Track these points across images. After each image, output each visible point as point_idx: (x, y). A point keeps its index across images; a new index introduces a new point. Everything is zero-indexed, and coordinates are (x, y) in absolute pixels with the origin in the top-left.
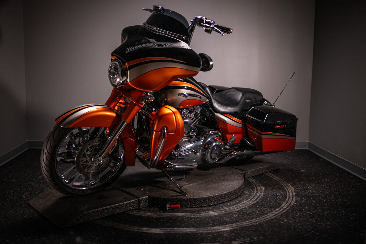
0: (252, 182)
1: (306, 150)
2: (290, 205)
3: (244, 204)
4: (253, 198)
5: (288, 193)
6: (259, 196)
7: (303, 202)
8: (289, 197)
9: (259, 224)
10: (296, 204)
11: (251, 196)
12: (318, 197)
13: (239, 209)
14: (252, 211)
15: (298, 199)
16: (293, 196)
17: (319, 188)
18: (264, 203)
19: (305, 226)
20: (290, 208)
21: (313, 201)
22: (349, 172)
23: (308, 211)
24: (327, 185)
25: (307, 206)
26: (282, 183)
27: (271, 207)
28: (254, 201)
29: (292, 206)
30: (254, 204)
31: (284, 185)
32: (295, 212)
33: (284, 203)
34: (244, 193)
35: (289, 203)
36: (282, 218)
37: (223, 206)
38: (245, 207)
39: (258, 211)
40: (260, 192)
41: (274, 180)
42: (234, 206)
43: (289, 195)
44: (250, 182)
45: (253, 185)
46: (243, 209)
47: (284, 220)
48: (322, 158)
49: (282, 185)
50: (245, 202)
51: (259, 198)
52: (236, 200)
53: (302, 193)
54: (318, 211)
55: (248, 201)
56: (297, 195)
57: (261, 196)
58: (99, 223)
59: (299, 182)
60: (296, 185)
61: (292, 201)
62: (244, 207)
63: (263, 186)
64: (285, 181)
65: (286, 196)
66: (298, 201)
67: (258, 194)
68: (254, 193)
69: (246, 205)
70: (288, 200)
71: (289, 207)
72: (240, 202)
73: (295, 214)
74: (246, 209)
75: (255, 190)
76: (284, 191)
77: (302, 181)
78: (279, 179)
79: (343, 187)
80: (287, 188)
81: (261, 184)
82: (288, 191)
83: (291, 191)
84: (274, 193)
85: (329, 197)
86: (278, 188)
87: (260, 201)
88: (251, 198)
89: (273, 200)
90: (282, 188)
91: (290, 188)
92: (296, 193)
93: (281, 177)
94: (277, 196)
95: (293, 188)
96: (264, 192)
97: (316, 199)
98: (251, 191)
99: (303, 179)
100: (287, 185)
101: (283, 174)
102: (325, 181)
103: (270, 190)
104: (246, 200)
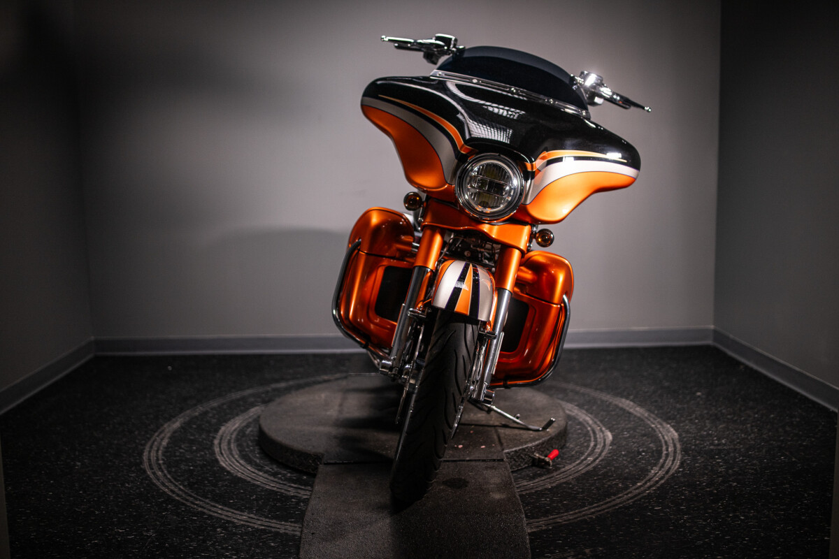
0: (585, 421)
1: (708, 348)
2: (667, 472)
3: (565, 472)
4: (585, 459)
5: (664, 444)
6: (600, 455)
7: (698, 467)
8: (667, 455)
9: (597, 517)
10: (682, 471)
11: (583, 454)
12: (732, 455)
13: (554, 485)
14: (582, 489)
15: (687, 459)
16: (675, 452)
17: (735, 433)
18: (610, 470)
19: (701, 522)
20: (667, 480)
21: (720, 462)
22: (802, 396)
23: (707, 486)
24: (752, 426)
25: (707, 474)
26: (652, 422)
27: (626, 479)
28: (589, 465)
29: (673, 474)
30: (588, 472)
31: (656, 426)
32: (678, 490)
33: (654, 468)
34: (567, 448)
35: (666, 467)
36: (649, 502)
37: (519, 478)
38: (568, 479)
39: (597, 488)
40: (602, 444)
41: (635, 416)
42: (543, 478)
43: (667, 450)
44: (580, 423)
45: (586, 428)
46: (564, 483)
47: (654, 507)
48: (743, 364)
49: (652, 428)
50: (567, 468)
51: (600, 458)
53: (696, 445)
54: (730, 486)
55: (574, 467)
56: (685, 451)
57: (604, 454)
58: (242, 523)
59: (691, 420)
60: (683, 426)
61: (672, 464)
62: (565, 480)
63: (610, 431)
64: (659, 417)
65: (660, 452)
66: (688, 464)
67: (599, 449)
68: (588, 446)
69: (570, 475)
70: (665, 460)
71: (665, 479)
72: (557, 469)
73: (678, 492)
74: (571, 484)
75: (592, 439)
76: (656, 440)
77: (696, 418)
78: (646, 415)
79: (788, 429)
80: (664, 434)
81: (604, 425)
82: (666, 442)
83: (671, 442)
84: (634, 447)
85: (757, 454)
86: (644, 435)
87: (600, 465)
88: (583, 458)
89: (630, 462)
90: (652, 435)
91: (669, 434)
92: (681, 445)
93: (650, 411)
94: (639, 453)
95: (676, 434)
96: (612, 444)
97: (726, 458)
98: (583, 443)
99: (699, 412)
100: (663, 428)
101: (656, 401)
102: (749, 416)
103: (626, 438)
104: (570, 464)
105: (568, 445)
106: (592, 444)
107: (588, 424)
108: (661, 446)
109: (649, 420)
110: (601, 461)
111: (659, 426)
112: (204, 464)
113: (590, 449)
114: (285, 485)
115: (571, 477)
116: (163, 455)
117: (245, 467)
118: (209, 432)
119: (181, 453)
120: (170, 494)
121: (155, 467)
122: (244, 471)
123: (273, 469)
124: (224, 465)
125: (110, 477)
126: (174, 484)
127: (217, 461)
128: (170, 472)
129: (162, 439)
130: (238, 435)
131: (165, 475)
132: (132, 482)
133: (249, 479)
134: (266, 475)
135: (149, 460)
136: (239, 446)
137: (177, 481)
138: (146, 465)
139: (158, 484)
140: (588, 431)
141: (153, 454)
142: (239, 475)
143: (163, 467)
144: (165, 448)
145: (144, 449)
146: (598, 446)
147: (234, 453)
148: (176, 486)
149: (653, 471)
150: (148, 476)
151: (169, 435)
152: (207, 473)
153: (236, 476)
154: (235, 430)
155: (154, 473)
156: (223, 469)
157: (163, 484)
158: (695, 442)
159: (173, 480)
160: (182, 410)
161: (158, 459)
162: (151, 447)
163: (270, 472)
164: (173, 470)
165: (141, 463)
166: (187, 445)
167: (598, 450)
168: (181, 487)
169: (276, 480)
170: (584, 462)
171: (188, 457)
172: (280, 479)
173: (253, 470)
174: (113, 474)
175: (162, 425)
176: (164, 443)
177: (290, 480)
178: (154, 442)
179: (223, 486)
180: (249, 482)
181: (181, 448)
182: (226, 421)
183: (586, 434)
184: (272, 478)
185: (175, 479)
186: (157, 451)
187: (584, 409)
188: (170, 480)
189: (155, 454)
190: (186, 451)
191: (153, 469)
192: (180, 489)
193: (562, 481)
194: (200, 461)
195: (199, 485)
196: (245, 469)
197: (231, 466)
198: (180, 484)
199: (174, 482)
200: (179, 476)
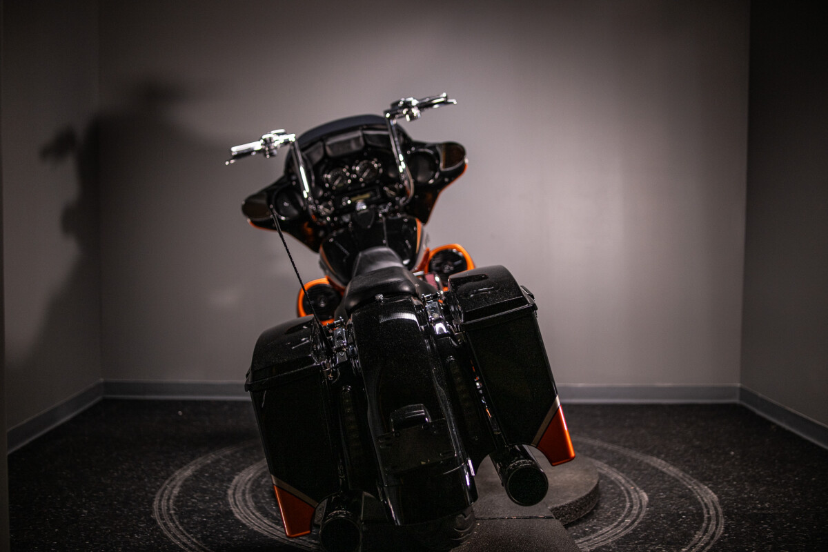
0: (618, 480)
1: (734, 406)
2: (712, 537)
3: (603, 534)
4: (623, 521)
5: (704, 507)
6: (638, 516)
7: (745, 532)
8: (709, 519)
10: (729, 537)
11: (619, 515)
12: (779, 520)
13: (593, 548)
15: (731, 523)
16: (717, 516)
17: (777, 497)
18: (651, 533)
20: (713, 546)
21: (767, 528)
24: (794, 490)
25: (754, 540)
26: (688, 483)
27: (669, 543)
28: (627, 527)
29: (719, 540)
30: (627, 535)
31: (693, 487)
33: (697, 532)
34: (602, 508)
35: (711, 532)
38: (607, 542)
40: (639, 506)
41: (669, 476)
42: (580, 541)
43: (709, 514)
44: (612, 482)
45: (619, 487)
46: (603, 546)
48: (774, 424)
49: (689, 489)
50: (605, 530)
51: (638, 521)
52: (583, 525)
53: (738, 509)
55: (612, 529)
56: (728, 514)
57: (641, 516)
59: (729, 481)
60: (721, 488)
61: (716, 529)
62: (604, 544)
63: (645, 491)
64: (694, 478)
65: (701, 516)
66: (733, 529)
67: (635, 510)
68: (624, 507)
69: (609, 538)
70: (708, 525)
71: (712, 544)
72: (594, 531)
74: (610, 547)
75: (627, 499)
76: (696, 503)
77: (734, 480)
78: (681, 475)
80: (702, 495)
81: (638, 485)
82: (706, 504)
83: (711, 504)
84: (673, 509)
85: (804, 519)
86: (681, 497)
87: (640, 527)
88: (620, 520)
89: (671, 526)
90: (689, 496)
91: (708, 496)
92: (723, 508)
93: (683, 470)
94: (680, 516)
95: (715, 496)
96: (649, 505)
97: (772, 523)
98: (618, 504)
99: (736, 474)
100: (701, 489)
101: (689, 461)
102: (789, 479)
103: (663, 499)
104: (607, 526)
105: (602, 505)
106: (628, 505)
107: (621, 483)
108: (702, 509)
109: (685, 481)
110: (639, 523)
111: (696, 487)
112: (218, 516)
113: (626, 510)
115: (610, 540)
116: (175, 505)
117: (262, 521)
118: (223, 481)
119: (193, 503)
120: (182, 547)
121: (166, 517)
122: (260, 524)
124: (239, 517)
125: (118, 527)
126: (186, 536)
127: (231, 513)
128: (182, 524)
129: (173, 488)
130: (253, 485)
131: (177, 527)
132: (142, 533)
133: (266, 533)
135: (160, 509)
136: (254, 497)
137: (191, 533)
138: (156, 516)
139: (170, 536)
140: (622, 491)
141: (164, 503)
142: (255, 528)
143: (174, 518)
144: (177, 497)
145: (154, 497)
146: (635, 508)
147: (249, 504)
148: (189, 539)
149: (696, 536)
150: (159, 528)
151: (180, 483)
152: (222, 525)
153: (253, 529)
154: (249, 480)
155: (165, 524)
156: (238, 521)
157: (175, 536)
158: (736, 505)
159: (185, 532)
160: (193, 457)
161: (169, 509)
162: (162, 496)
164: (185, 521)
165: (151, 512)
166: (199, 494)
167: (635, 512)
168: (194, 540)
170: (622, 524)
171: (201, 507)
173: (270, 524)
174: (121, 524)
175: (173, 472)
176: (176, 491)
178: (164, 490)
179: (238, 540)
180: (267, 536)
181: (193, 498)
182: (240, 470)
183: (620, 494)
185: (188, 531)
186: (168, 500)
187: (614, 467)
188: (182, 532)
189: (166, 504)
190: (199, 501)
191: (164, 519)
192: (193, 542)
193: (601, 544)
194: (214, 512)
195: (212, 538)
196: (262, 523)
197: (247, 518)
198: (192, 537)
199: (187, 534)
200: (191, 528)
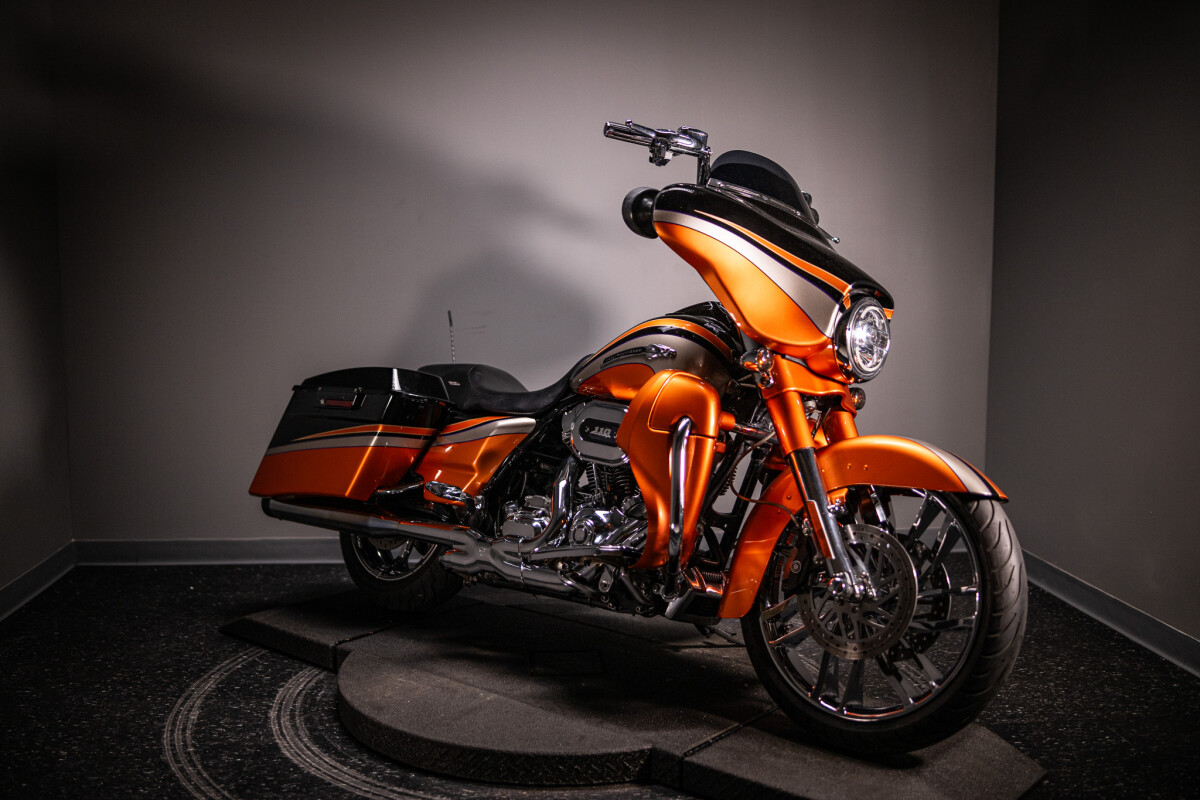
12: (1035, 733)
17: (1034, 697)
22: (1120, 635)
24: (1056, 686)
31: (920, 686)
79: (1108, 689)
85: (1070, 731)
97: (1027, 738)
102: (1049, 668)
112: (257, 753)
114: (384, 788)
116: (194, 738)
117: (321, 759)
118: (261, 697)
119: (220, 734)
121: (182, 758)
122: (319, 764)
123: (363, 762)
124: (288, 755)
125: (114, 777)
126: (214, 788)
127: (276, 747)
128: (206, 767)
129: (190, 711)
130: (304, 702)
131: (199, 773)
132: (150, 785)
133: (328, 779)
134: (353, 772)
135: (173, 745)
136: (308, 721)
137: (219, 782)
138: (168, 756)
139: (190, 788)
141: (178, 735)
142: (313, 771)
143: (194, 759)
144: (196, 725)
145: (164, 727)
147: (301, 733)
148: (217, 791)
150: (173, 775)
151: (199, 702)
152: (263, 769)
153: (308, 773)
154: (299, 694)
155: (182, 770)
156: (286, 760)
157: (197, 788)
159: (211, 782)
160: (215, 660)
161: (185, 745)
162: (174, 724)
163: (359, 765)
164: (211, 763)
165: (161, 751)
166: (228, 720)
168: (226, 793)
169: (370, 780)
171: (232, 740)
172: (375, 777)
174: (118, 771)
175: (188, 686)
176: (194, 716)
177: (391, 780)
178: (177, 715)
179: (289, 791)
180: (330, 784)
181: (219, 726)
182: (286, 678)
184: (364, 777)
185: (216, 780)
186: (184, 730)
188: (207, 780)
189: (181, 737)
190: (228, 730)
191: (179, 762)
192: (224, 797)
194: (251, 747)
195: (251, 789)
196: (321, 761)
197: (299, 756)
198: (223, 788)
199: (214, 784)
200: (220, 774)
